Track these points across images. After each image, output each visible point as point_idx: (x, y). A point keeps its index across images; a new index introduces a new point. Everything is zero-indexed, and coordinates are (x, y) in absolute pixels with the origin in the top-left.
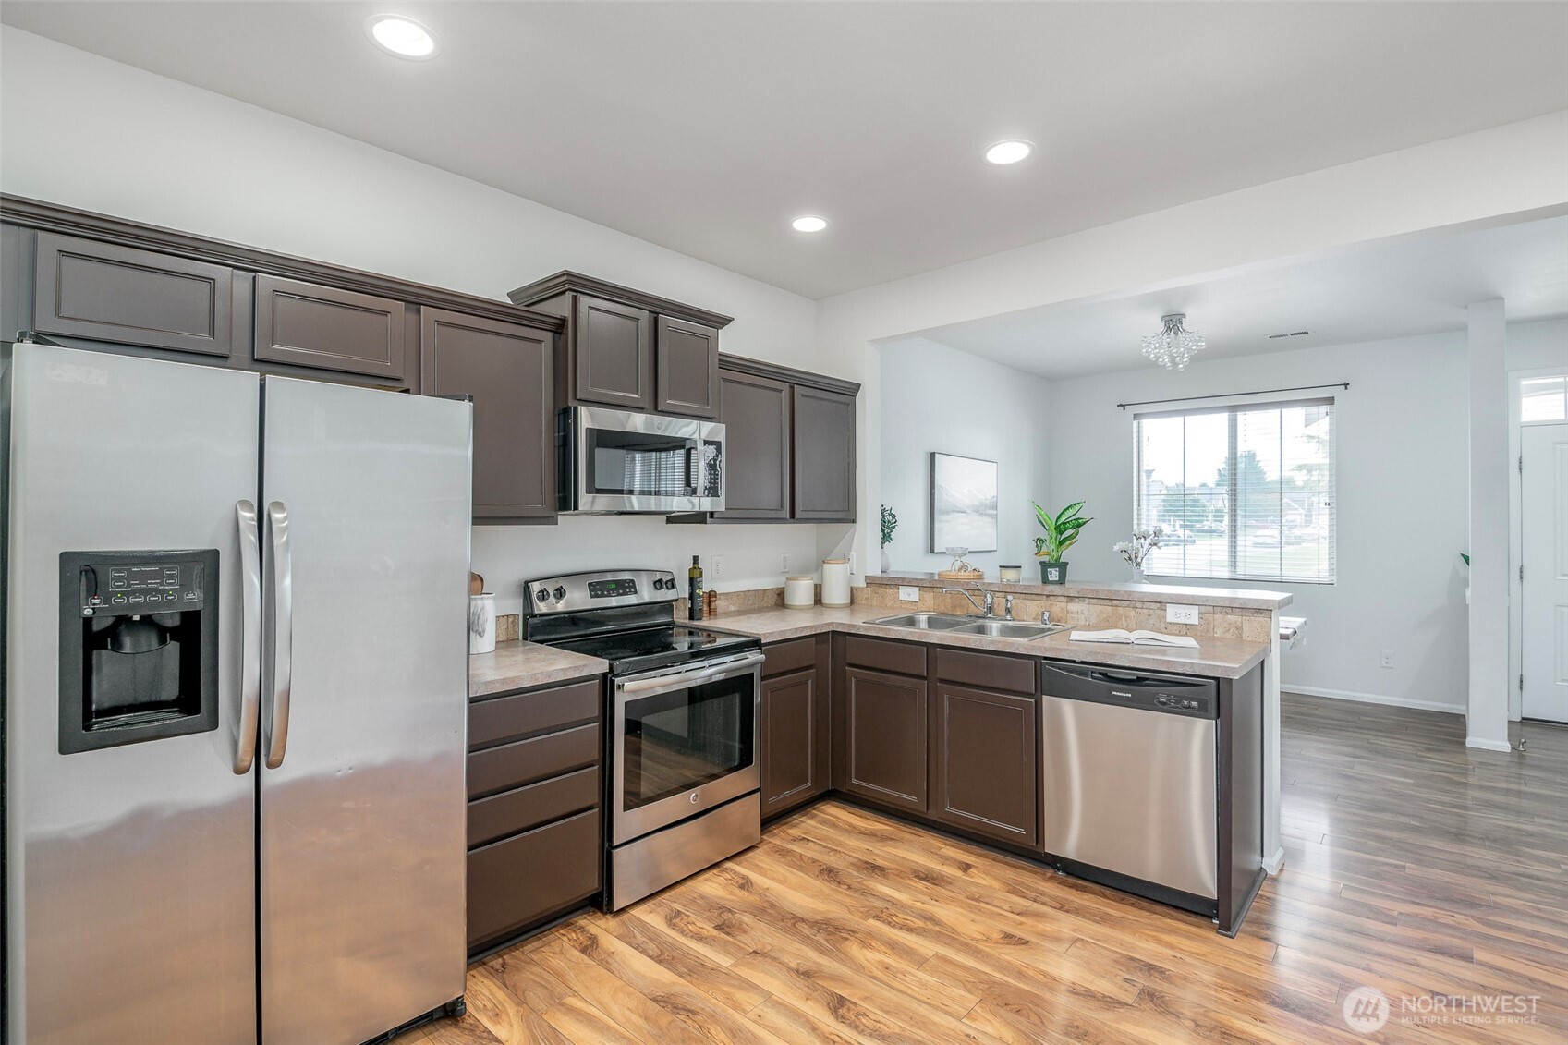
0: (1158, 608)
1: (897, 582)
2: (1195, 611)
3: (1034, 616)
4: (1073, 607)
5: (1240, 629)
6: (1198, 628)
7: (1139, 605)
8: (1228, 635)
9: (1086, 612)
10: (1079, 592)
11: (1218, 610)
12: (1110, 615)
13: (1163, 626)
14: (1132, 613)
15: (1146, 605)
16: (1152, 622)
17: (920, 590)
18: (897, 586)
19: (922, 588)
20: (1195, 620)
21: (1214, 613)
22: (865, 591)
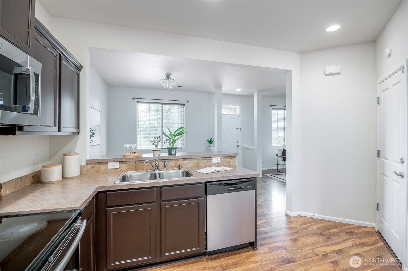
0: (210, 159)
1: (107, 161)
2: (219, 159)
3: (171, 167)
4: (185, 162)
5: (230, 162)
6: (220, 163)
7: (205, 159)
8: (227, 164)
9: (189, 163)
10: (188, 157)
11: (225, 158)
12: (197, 163)
13: (211, 164)
14: (203, 161)
15: (207, 158)
16: (208, 163)
17: (119, 163)
18: (106, 163)
19: (120, 162)
20: (219, 161)
21: (224, 159)
22: (86, 167)
